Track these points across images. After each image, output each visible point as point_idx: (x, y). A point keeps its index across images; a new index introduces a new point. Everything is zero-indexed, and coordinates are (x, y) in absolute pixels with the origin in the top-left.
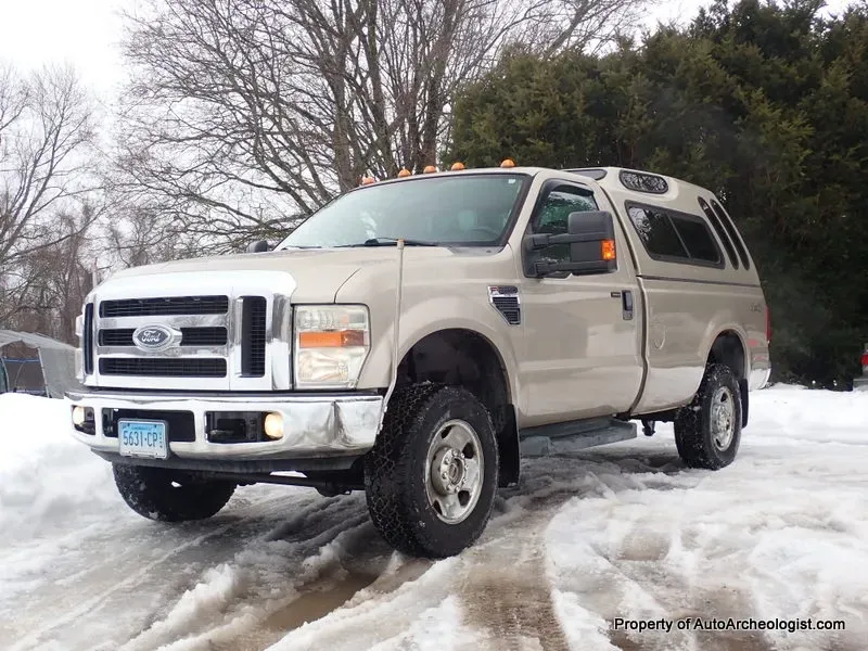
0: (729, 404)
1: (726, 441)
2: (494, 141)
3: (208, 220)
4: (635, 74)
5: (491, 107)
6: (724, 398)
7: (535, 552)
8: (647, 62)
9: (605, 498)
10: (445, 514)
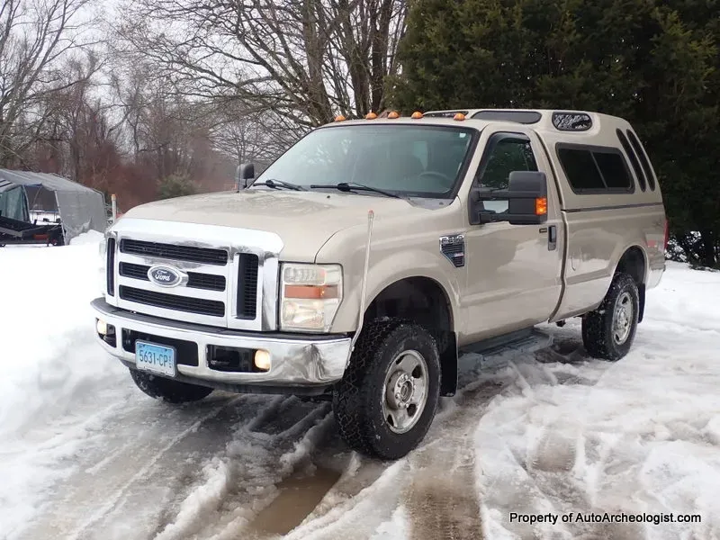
0: (629, 304)
1: (624, 337)
3: (195, 76)
6: (625, 301)
7: (467, 458)
9: (523, 396)
10: (396, 425)
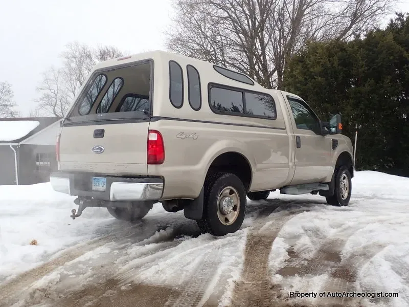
2: (301, 78)
4: (360, 49)
5: (301, 64)
8: (366, 44)
